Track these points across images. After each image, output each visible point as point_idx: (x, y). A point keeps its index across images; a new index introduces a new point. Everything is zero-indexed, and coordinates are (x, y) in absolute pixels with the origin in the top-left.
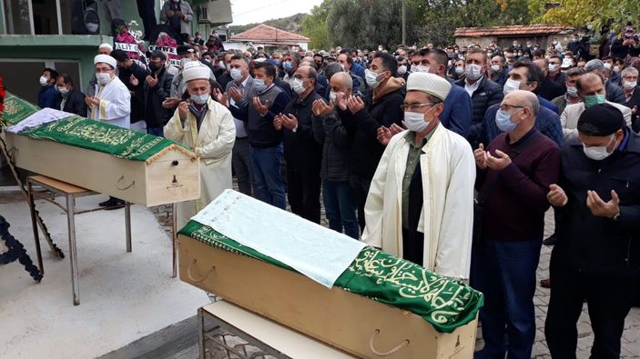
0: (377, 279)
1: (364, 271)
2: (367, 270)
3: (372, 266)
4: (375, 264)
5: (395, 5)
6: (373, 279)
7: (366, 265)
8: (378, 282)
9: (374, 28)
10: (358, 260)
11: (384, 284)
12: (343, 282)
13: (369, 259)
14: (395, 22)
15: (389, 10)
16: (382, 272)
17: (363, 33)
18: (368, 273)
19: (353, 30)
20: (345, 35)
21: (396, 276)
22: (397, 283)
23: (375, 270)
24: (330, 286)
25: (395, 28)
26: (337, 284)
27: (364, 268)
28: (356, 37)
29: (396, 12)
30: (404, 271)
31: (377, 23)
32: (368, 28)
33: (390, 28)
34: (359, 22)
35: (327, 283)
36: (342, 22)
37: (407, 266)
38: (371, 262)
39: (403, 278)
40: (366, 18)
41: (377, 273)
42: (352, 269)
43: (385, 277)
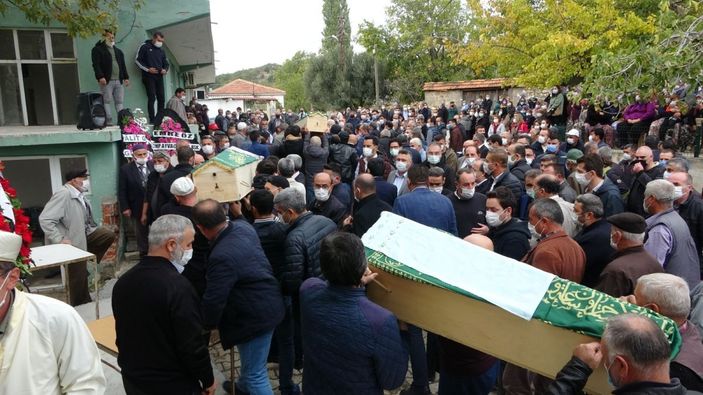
0: (576, 312)
1: (560, 304)
2: (564, 303)
3: (567, 299)
4: (570, 297)
5: (367, 62)
6: (573, 313)
7: (561, 297)
8: (578, 316)
9: (349, 83)
10: (551, 292)
11: (587, 318)
12: (542, 314)
13: (562, 291)
14: (367, 78)
15: (362, 68)
16: (579, 304)
17: (339, 88)
18: (566, 306)
19: (329, 86)
20: (322, 90)
21: (596, 310)
22: (599, 316)
23: (572, 302)
24: (528, 318)
25: (368, 83)
26: (535, 317)
27: (559, 301)
28: (332, 92)
29: (369, 69)
30: (603, 305)
31: (351, 78)
32: (343, 84)
33: (364, 83)
34: (334, 78)
35: (525, 315)
36: (318, 79)
37: (603, 299)
38: (566, 294)
39: (603, 311)
40: (341, 75)
41: (574, 305)
42: (546, 301)
43: (584, 311)
